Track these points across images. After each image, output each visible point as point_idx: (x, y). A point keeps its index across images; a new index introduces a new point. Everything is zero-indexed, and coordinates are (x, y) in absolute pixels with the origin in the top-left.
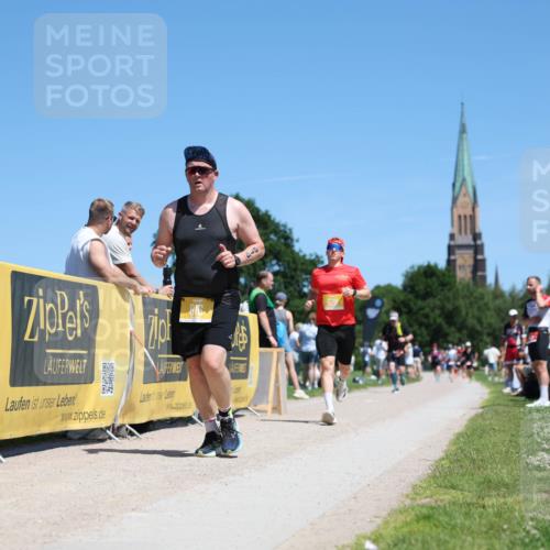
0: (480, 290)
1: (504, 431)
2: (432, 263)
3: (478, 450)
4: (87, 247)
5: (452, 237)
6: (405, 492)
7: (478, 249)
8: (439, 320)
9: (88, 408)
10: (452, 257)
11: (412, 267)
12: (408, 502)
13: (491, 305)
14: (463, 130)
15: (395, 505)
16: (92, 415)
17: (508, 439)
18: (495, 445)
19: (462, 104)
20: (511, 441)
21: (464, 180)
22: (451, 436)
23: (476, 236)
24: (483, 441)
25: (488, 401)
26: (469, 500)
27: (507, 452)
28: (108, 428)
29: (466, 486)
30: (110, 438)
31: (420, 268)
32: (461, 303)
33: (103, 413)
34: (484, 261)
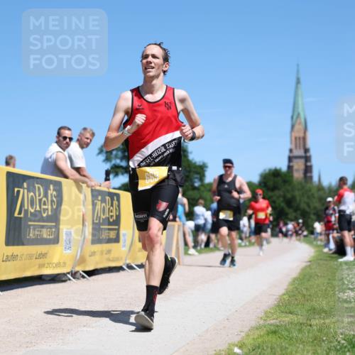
0: (309, 185)
1: (324, 277)
2: (278, 168)
3: (307, 289)
4: (54, 156)
5: (291, 151)
6: (260, 316)
7: (307, 159)
8: (283, 205)
9: (55, 260)
10: (291, 164)
11: (265, 170)
12: (262, 322)
13: (316, 195)
14: (298, 82)
15: (253, 324)
16: (58, 265)
17: (326, 281)
18: (318, 285)
19: (298, 65)
20: (328, 283)
21: (299, 114)
22: (289, 279)
23: (306, 150)
24: (310, 283)
25: (314, 257)
26: (301, 321)
27: (326, 290)
28: (69, 273)
29: (299, 312)
30: (70, 279)
31: (270, 170)
32: (297, 193)
33: (65, 263)
34: (311, 167)
